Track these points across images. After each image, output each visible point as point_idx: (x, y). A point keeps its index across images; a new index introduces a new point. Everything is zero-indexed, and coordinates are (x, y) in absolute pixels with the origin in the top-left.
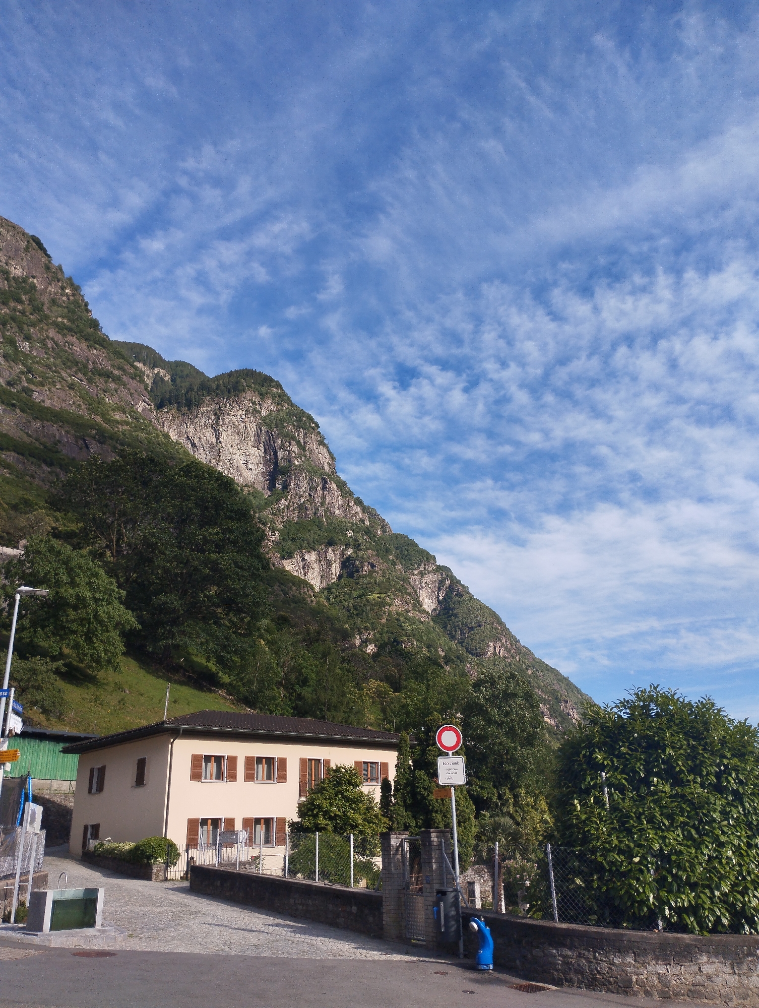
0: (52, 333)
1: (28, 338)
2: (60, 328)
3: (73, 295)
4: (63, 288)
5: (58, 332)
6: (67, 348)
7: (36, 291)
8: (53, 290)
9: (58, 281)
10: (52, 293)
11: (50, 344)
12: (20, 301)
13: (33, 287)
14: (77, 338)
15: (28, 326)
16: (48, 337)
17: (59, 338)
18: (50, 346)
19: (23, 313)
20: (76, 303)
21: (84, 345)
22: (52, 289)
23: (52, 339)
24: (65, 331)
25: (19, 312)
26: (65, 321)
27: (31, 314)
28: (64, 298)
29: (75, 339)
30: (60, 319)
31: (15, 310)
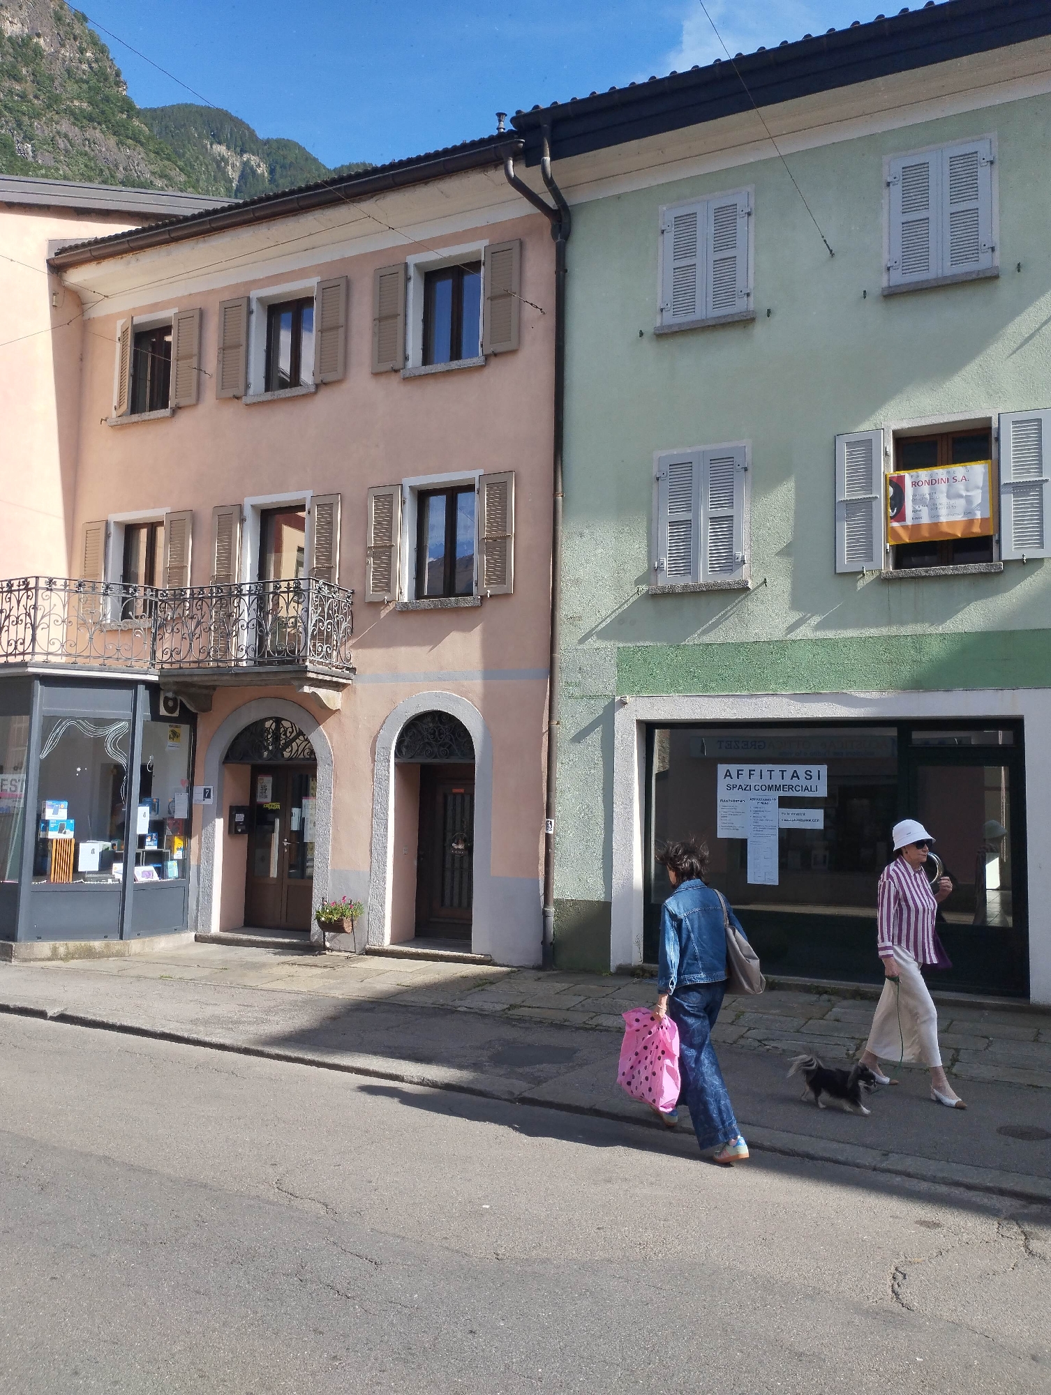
0: (65, 126)
1: (28, 138)
2: (77, 117)
3: (97, 61)
4: (82, 51)
5: (74, 124)
6: (87, 149)
7: (42, 57)
8: (68, 54)
9: (75, 39)
10: (67, 59)
11: (62, 143)
12: (17, 78)
13: (38, 52)
14: (103, 132)
15: (30, 118)
16: (58, 133)
17: (74, 132)
18: (62, 146)
19: (23, 97)
20: (102, 75)
21: (112, 141)
22: (66, 53)
23: (66, 136)
24: (85, 122)
25: (17, 95)
26: (85, 105)
27: (36, 97)
28: (85, 67)
29: (98, 134)
30: (76, 103)
31: (11, 92)
